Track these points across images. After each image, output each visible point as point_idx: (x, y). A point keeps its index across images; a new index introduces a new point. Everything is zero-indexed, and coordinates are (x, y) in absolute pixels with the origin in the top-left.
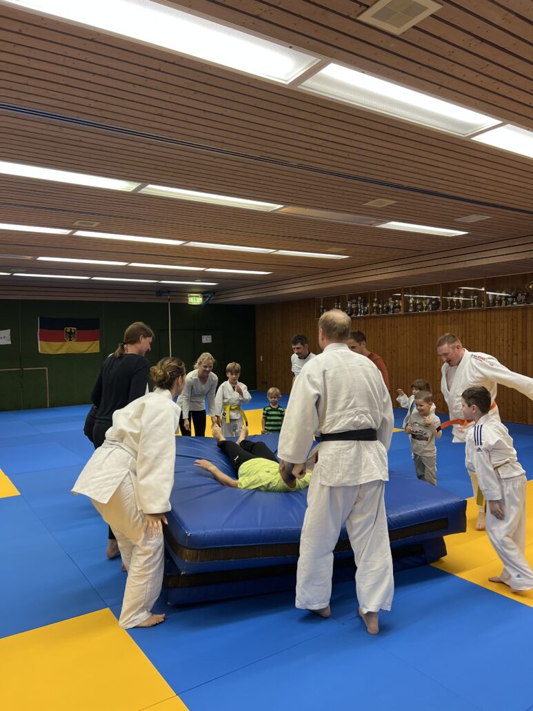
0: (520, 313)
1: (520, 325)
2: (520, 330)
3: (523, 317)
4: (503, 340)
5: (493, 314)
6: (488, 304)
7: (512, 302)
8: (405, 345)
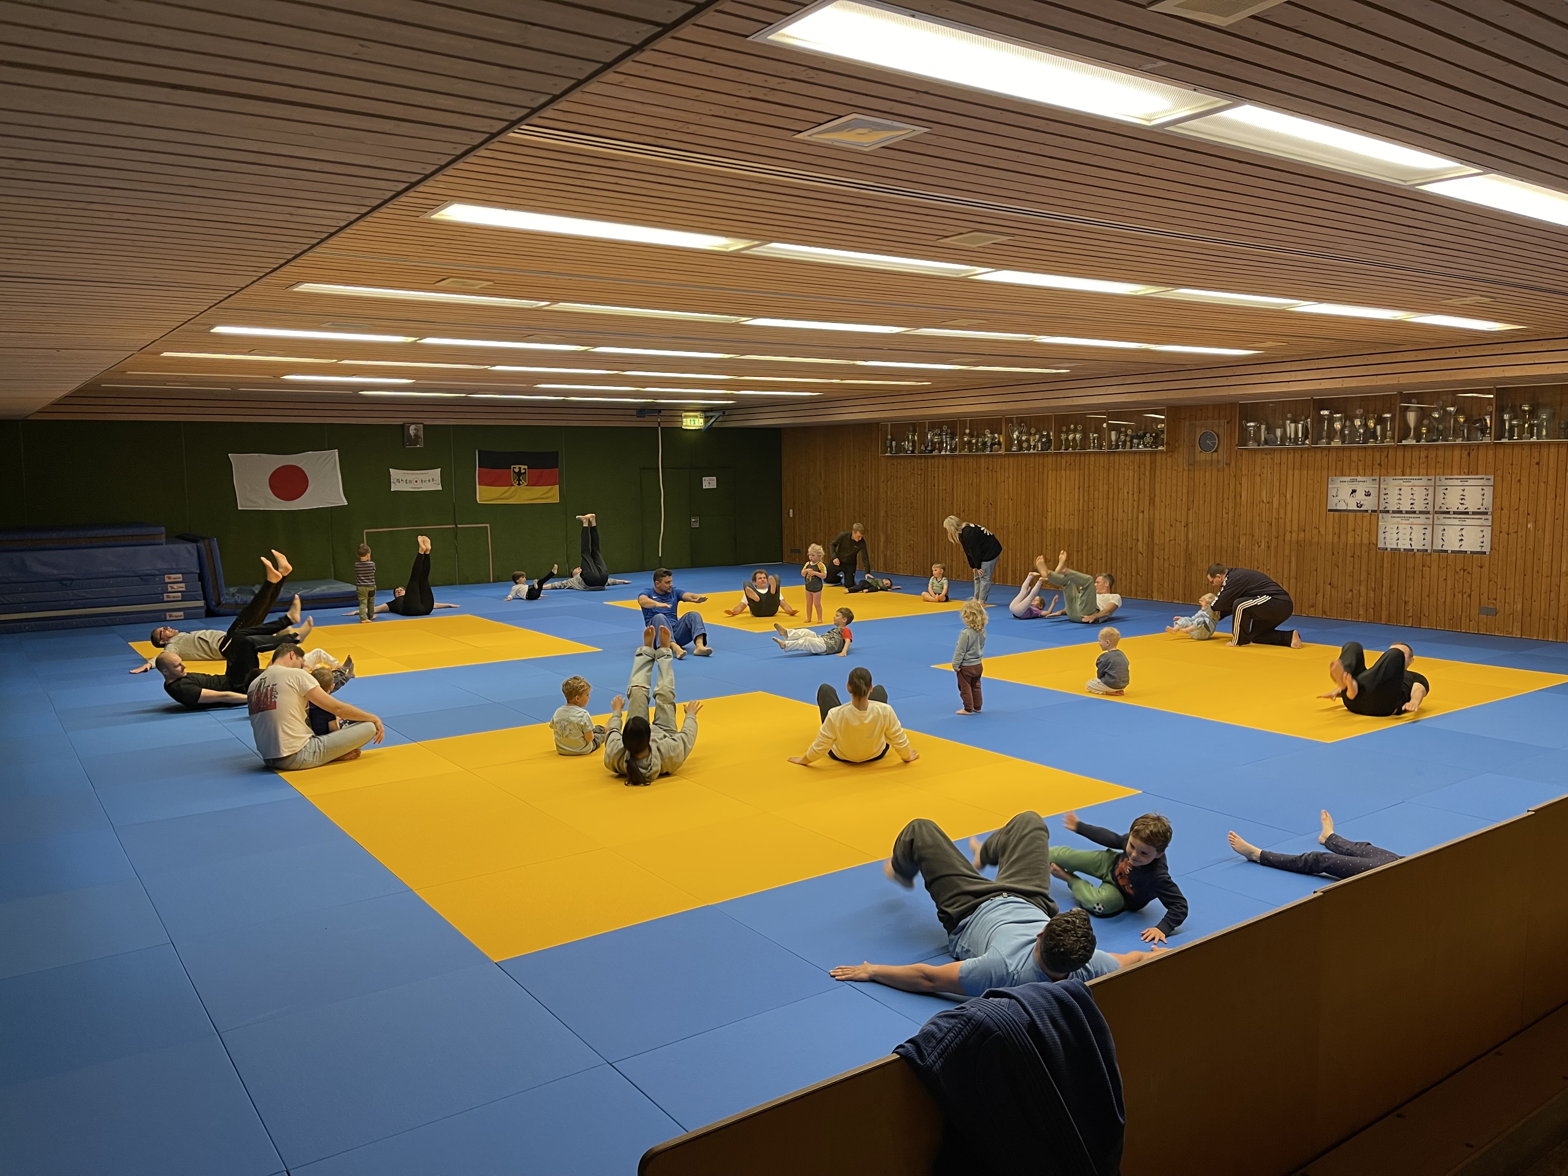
0: (1148, 458)
1: (1147, 474)
2: (1147, 480)
3: (1151, 463)
4: (1128, 493)
5: (1117, 457)
6: (1110, 447)
7: (1139, 444)
8: (1006, 497)
